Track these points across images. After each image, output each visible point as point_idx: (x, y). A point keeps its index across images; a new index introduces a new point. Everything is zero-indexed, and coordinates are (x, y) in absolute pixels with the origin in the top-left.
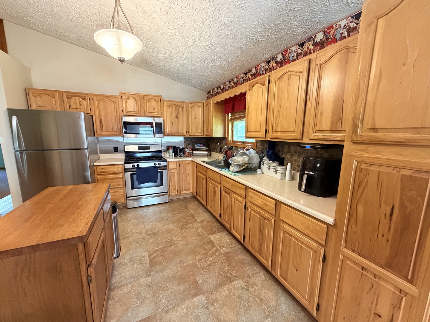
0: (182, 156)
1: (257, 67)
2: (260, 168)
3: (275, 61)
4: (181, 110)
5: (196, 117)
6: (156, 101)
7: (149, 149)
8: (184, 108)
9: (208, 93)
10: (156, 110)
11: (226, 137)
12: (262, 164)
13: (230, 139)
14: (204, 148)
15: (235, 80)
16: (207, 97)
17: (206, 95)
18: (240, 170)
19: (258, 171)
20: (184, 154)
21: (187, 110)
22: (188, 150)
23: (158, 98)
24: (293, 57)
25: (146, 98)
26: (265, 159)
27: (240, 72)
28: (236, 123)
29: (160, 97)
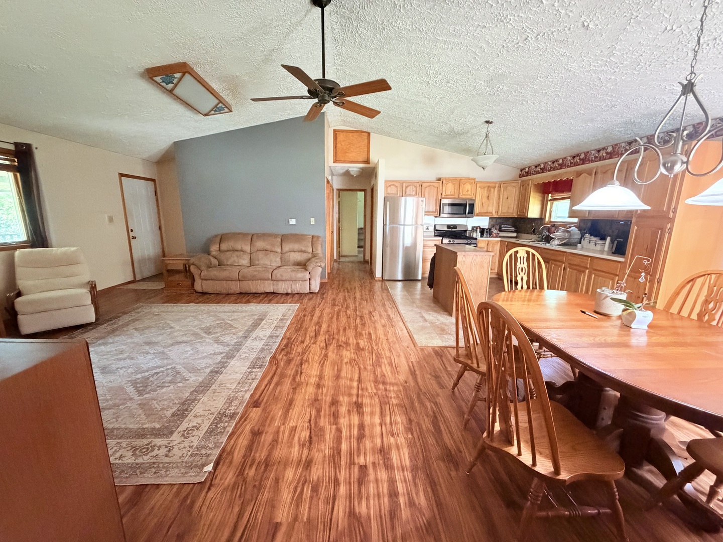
0: (488, 236)
1: (586, 153)
2: (580, 243)
3: (605, 151)
4: (492, 190)
5: (509, 198)
6: (471, 184)
7: (456, 228)
8: (496, 189)
9: (521, 170)
10: (469, 192)
11: (543, 217)
12: (582, 240)
13: (547, 219)
14: (513, 229)
15: (561, 161)
16: (520, 175)
17: (519, 172)
18: (560, 243)
19: (579, 245)
20: (491, 234)
21: (499, 191)
22: (495, 231)
23: (472, 181)
24: (622, 151)
25: (462, 181)
26: (587, 235)
27: (568, 154)
28: (555, 203)
29: (474, 179)
